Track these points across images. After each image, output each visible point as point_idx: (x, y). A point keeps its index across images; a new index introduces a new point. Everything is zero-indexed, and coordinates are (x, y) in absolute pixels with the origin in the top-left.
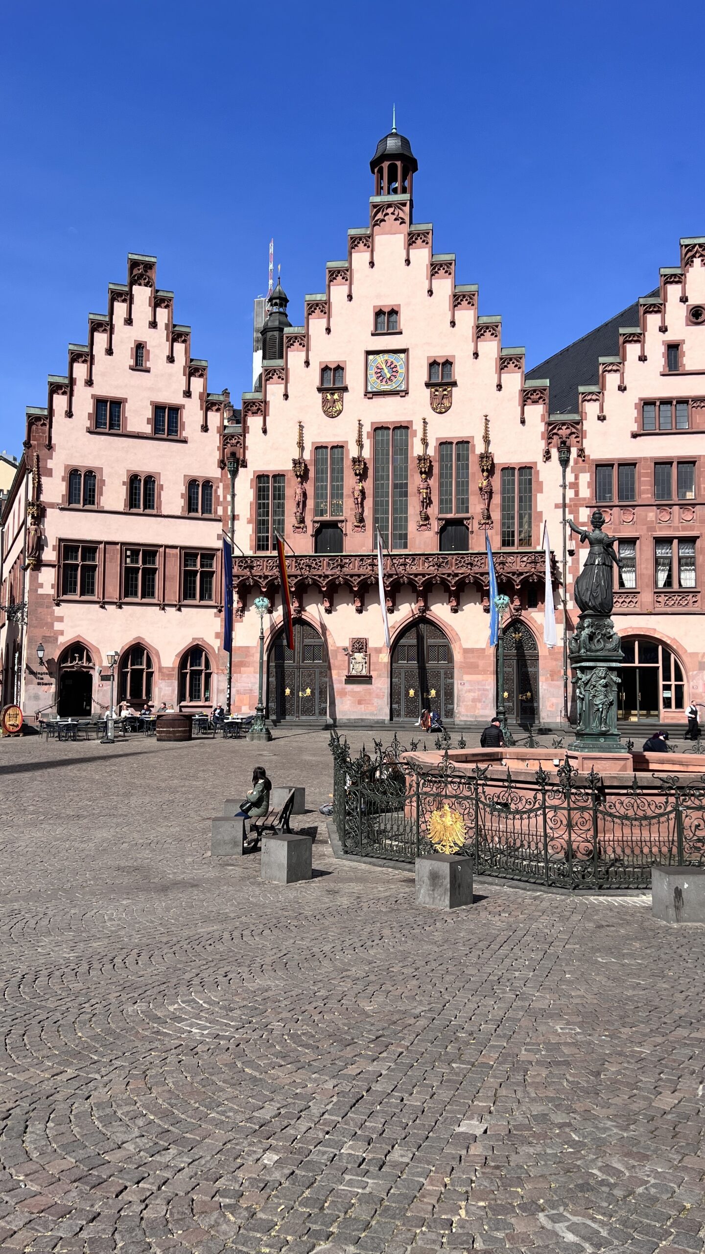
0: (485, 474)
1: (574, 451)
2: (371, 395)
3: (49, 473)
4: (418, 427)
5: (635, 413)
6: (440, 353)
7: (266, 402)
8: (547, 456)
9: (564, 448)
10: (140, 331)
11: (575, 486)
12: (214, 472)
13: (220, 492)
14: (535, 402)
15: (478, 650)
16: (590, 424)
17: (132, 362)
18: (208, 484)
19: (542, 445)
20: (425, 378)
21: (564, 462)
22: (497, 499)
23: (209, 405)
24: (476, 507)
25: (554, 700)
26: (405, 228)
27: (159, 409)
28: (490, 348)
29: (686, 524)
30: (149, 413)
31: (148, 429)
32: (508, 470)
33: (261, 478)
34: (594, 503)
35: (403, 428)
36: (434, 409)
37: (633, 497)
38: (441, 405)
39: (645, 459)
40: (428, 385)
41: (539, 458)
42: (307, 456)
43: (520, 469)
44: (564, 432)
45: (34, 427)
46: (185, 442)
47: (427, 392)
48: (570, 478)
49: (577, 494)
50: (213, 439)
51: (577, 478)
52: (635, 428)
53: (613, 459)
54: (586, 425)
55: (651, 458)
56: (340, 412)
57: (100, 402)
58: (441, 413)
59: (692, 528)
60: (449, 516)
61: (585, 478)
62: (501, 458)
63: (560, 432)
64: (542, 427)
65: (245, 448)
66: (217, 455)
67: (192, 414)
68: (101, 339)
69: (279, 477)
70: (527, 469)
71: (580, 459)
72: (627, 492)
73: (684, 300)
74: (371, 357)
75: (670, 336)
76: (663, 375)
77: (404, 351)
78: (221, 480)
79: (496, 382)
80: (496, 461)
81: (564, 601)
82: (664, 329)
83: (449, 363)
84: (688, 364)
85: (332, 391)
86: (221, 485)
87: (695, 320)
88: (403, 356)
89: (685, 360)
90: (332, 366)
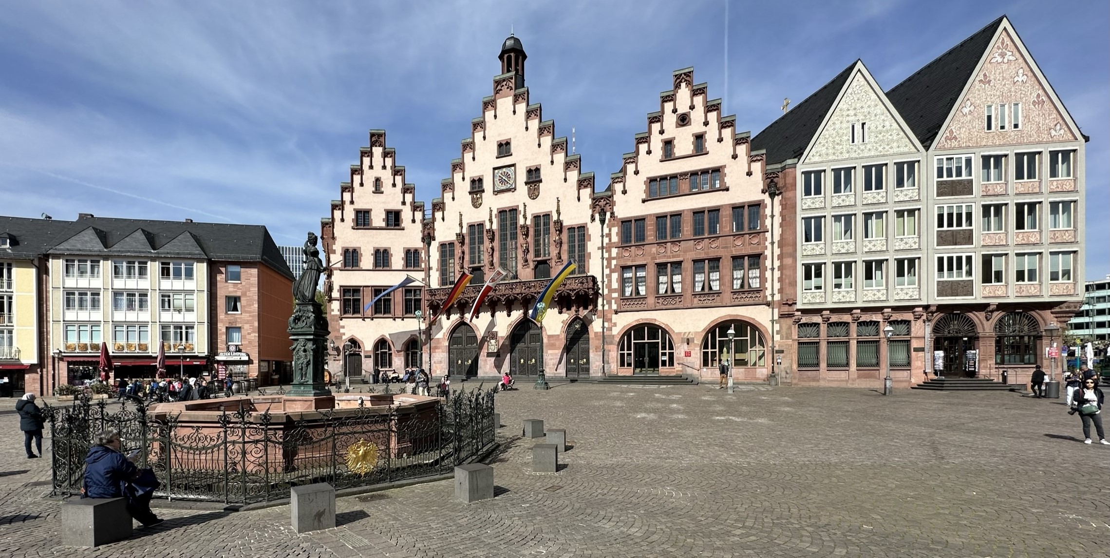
0: (558, 232)
1: (608, 215)
2: (497, 192)
3: (334, 252)
4: (521, 208)
5: (644, 187)
6: (532, 164)
7: (443, 203)
8: (593, 219)
9: (603, 213)
10: (378, 172)
11: (609, 235)
12: (419, 244)
13: (423, 255)
14: (586, 187)
15: (555, 335)
16: (618, 197)
17: (374, 189)
18: (416, 251)
19: (590, 212)
20: (525, 180)
21: (603, 222)
22: (565, 247)
23: (415, 207)
24: (554, 252)
25: (597, 363)
26: (513, 92)
27: (388, 212)
28: (560, 157)
29: (675, 253)
30: (383, 215)
31: (383, 224)
32: (571, 229)
33: (443, 245)
34: (620, 245)
35: (514, 211)
36: (530, 197)
37: (644, 240)
38: (534, 194)
39: (650, 215)
40: (526, 183)
41: (589, 220)
42: (464, 231)
43: (578, 228)
44: (602, 203)
45: (325, 228)
46: (403, 229)
47: (526, 188)
48: (606, 231)
49: (610, 240)
50: (419, 226)
51: (610, 230)
52: (644, 196)
53: (632, 217)
54: (615, 198)
55: (654, 214)
56: (481, 204)
57: (358, 212)
58: (533, 199)
59: (679, 256)
60: (539, 259)
61: (615, 230)
62: (567, 222)
63: (600, 204)
64: (590, 202)
65: (434, 230)
66: (421, 235)
67: (406, 214)
68: (357, 178)
69: (451, 244)
70: (582, 228)
71: (612, 219)
72: (641, 237)
73: (675, 111)
74: (496, 171)
75: (666, 136)
76: (661, 161)
77: (514, 165)
78: (423, 249)
79: (564, 177)
80: (564, 224)
81: (603, 305)
82: (662, 132)
83: (537, 170)
84: (678, 152)
85: (476, 193)
86: (423, 251)
87: (682, 123)
88: (513, 168)
89: (675, 150)
90: (476, 179)
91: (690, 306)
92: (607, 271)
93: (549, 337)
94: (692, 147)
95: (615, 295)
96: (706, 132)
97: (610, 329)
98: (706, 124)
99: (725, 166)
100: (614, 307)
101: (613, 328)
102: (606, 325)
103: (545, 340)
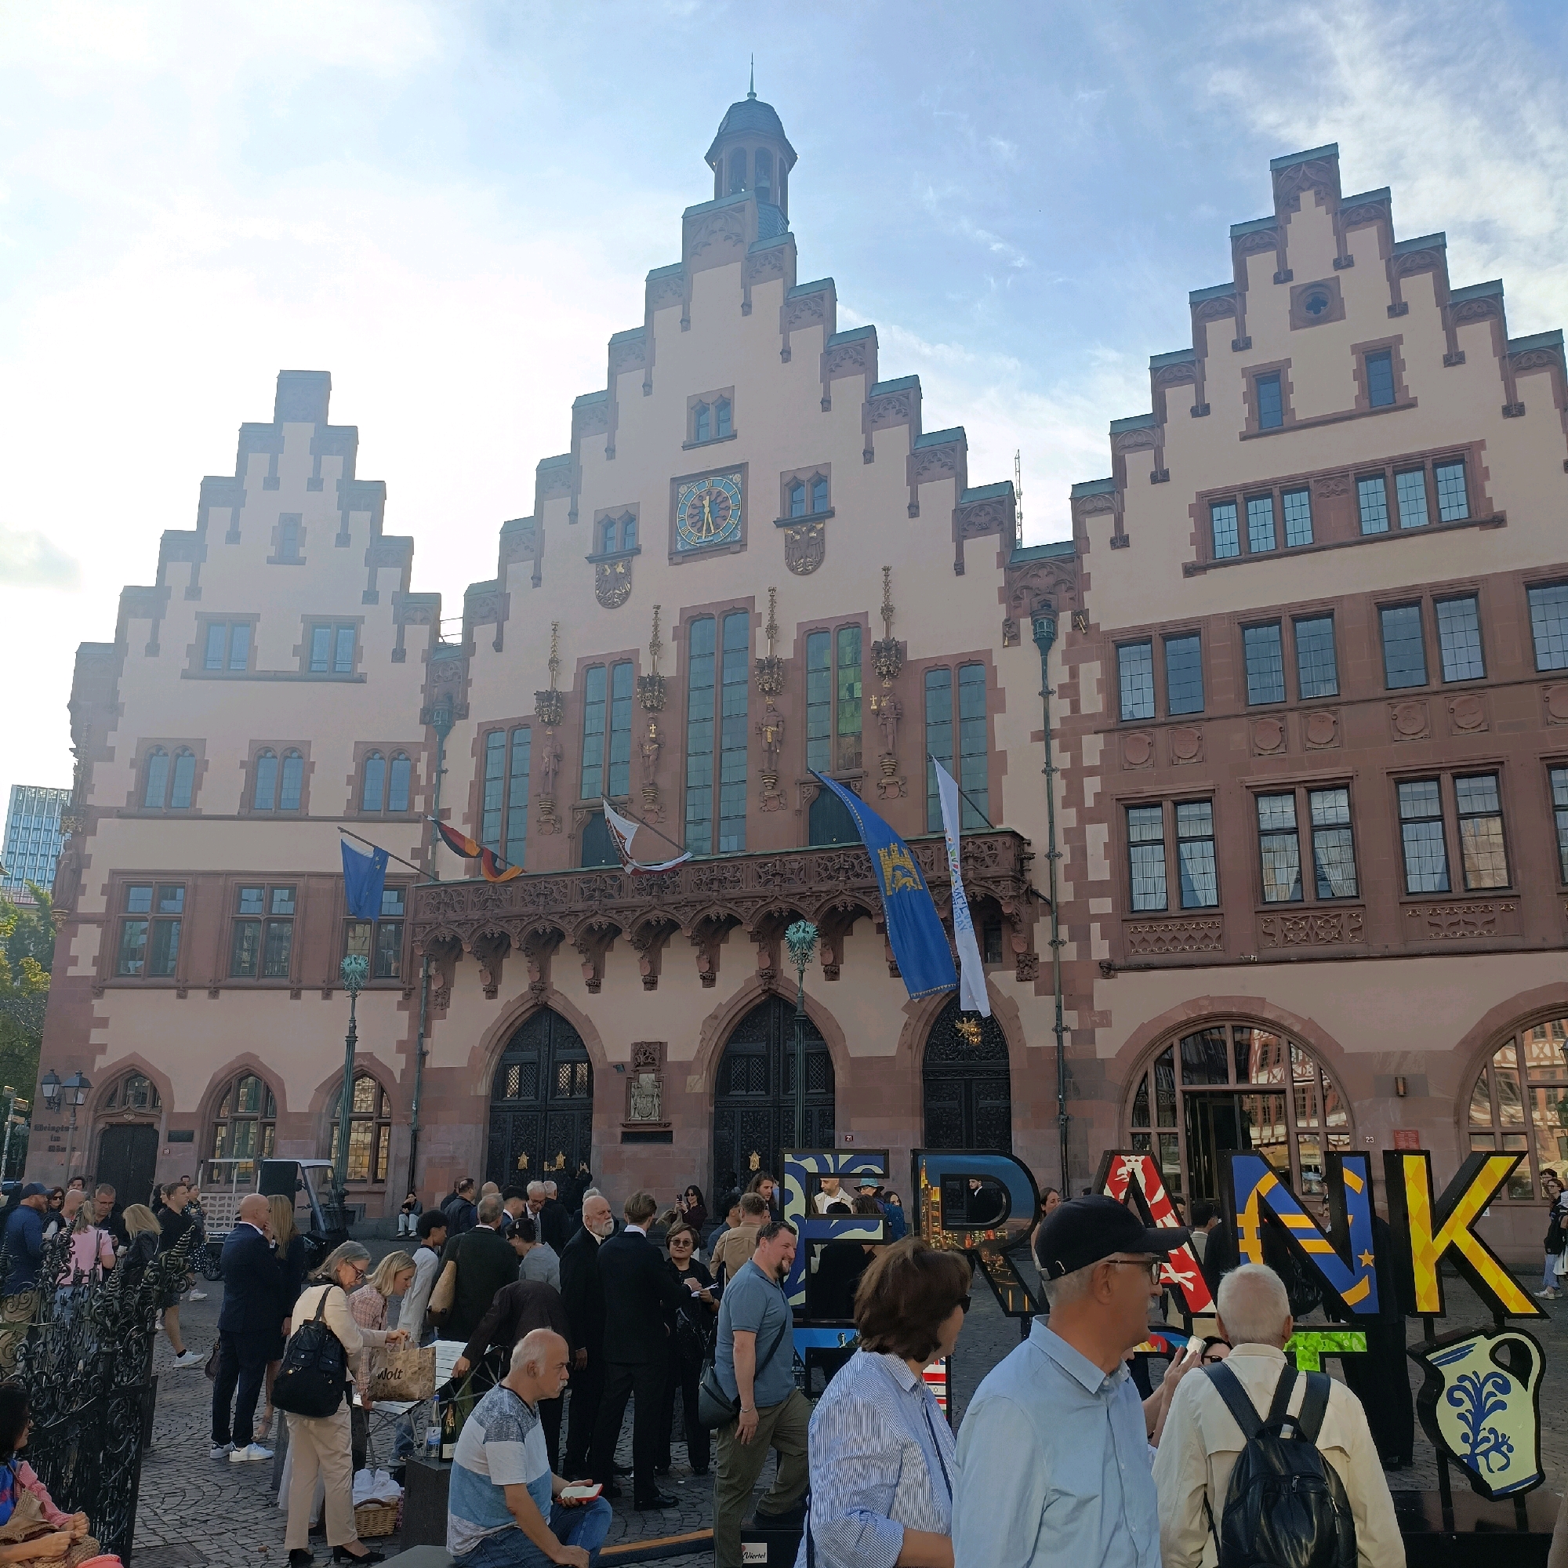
0: (887, 683)
1: (1065, 618)
2: (678, 557)
3: (108, 755)
4: (761, 607)
5: (1190, 525)
6: (801, 460)
7: (503, 596)
8: (1011, 635)
9: (1045, 614)
10: (291, 496)
11: (1070, 690)
12: (412, 732)
13: (421, 768)
14: (984, 530)
15: (881, 1060)
16: (1098, 561)
17: (273, 551)
18: (401, 752)
19: (1001, 613)
20: (776, 511)
21: (1045, 642)
22: (913, 732)
23: (408, 611)
24: (873, 750)
26: (743, 250)
27: (314, 626)
28: (895, 439)
29: (1319, 751)
30: (297, 635)
31: (294, 663)
32: (934, 671)
33: (487, 731)
34: (1112, 722)
35: (741, 610)
36: (793, 569)
38: (805, 558)
39: (1218, 618)
40: (780, 524)
41: (995, 641)
42: (565, 684)
43: (959, 667)
44: (1043, 582)
45: (88, 677)
46: (361, 677)
47: (779, 538)
48: (1059, 675)
49: (1075, 706)
50: (415, 671)
51: (1074, 674)
52: (1191, 556)
53: (1150, 626)
54: (1089, 564)
55: (1232, 615)
56: (626, 595)
57: (211, 624)
58: (803, 573)
59: (1334, 760)
61: (1092, 672)
62: (920, 648)
63: (1036, 584)
64: (999, 578)
65: (466, 682)
66: (419, 702)
67: (377, 632)
68: (220, 516)
69: (518, 728)
70: (974, 667)
71: (1079, 635)
73: (1283, 276)
74: (683, 489)
75: (1258, 357)
76: (1244, 437)
77: (741, 468)
78: (424, 746)
79: (908, 501)
80: (911, 656)
81: (1056, 943)
82: (1242, 344)
83: (821, 479)
84: (1302, 406)
85: (614, 559)
86: (424, 756)
87: (1312, 314)
88: (737, 477)
89: (1294, 401)
90: (615, 516)
91: (1395, 948)
92: (1067, 818)
93: (857, 1062)
94: (1354, 388)
95: (1103, 905)
96: (1399, 339)
97: (1086, 1036)
98: (1398, 309)
99: (1481, 444)
100: (1101, 950)
101: (1099, 1032)
102: (1071, 1018)
103: (840, 1079)
